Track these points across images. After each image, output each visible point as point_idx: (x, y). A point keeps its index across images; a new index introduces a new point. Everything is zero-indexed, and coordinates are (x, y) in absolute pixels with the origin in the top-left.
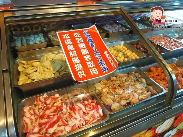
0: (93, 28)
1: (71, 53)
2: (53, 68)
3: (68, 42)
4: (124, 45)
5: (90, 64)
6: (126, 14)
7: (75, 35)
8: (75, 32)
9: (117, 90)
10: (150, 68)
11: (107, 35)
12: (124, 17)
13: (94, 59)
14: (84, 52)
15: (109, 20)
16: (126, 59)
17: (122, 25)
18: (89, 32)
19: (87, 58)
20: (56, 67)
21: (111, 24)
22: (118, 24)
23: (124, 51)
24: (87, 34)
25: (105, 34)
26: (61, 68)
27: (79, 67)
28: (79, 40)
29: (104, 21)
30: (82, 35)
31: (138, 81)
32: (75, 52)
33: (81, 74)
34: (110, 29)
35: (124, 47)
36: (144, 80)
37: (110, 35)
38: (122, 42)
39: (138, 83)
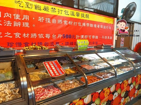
0: (56, 61)
1: (49, 69)
2: (39, 77)
3: (47, 65)
4: (69, 69)
5: (56, 72)
6: (69, 56)
7: (50, 63)
8: (50, 62)
9: (67, 85)
10: (81, 78)
11: (62, 64)
12: (69, 58)
13: (57, 71)
14: (54, 68)
15: (62, 59)
16: (70, 73)
17: (68, 60)
18: (55, 62)
19: (55, 70)
20: (41, 77)
21: (63, 60)
22: (66, 60)
23: (69, 71)
24: (54, 63)
25: (61, 64)
26: (43, 77)
27: (52, 73)
28: (51, 65)
29: (60, 59)
30: (52, 63)
31: (75, 82)
32: (50, 68)
33: (53, 75)
34: (63, 62)
35: (70, 69)
36: (78, 82)
37: (63, 64)
38: (69, 68)
39: (76, 83)
